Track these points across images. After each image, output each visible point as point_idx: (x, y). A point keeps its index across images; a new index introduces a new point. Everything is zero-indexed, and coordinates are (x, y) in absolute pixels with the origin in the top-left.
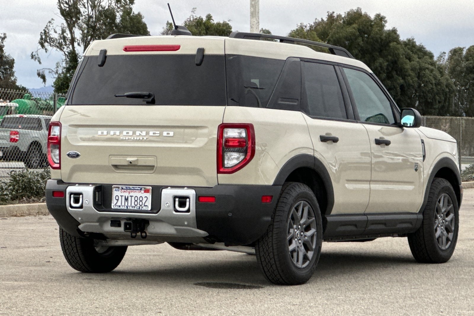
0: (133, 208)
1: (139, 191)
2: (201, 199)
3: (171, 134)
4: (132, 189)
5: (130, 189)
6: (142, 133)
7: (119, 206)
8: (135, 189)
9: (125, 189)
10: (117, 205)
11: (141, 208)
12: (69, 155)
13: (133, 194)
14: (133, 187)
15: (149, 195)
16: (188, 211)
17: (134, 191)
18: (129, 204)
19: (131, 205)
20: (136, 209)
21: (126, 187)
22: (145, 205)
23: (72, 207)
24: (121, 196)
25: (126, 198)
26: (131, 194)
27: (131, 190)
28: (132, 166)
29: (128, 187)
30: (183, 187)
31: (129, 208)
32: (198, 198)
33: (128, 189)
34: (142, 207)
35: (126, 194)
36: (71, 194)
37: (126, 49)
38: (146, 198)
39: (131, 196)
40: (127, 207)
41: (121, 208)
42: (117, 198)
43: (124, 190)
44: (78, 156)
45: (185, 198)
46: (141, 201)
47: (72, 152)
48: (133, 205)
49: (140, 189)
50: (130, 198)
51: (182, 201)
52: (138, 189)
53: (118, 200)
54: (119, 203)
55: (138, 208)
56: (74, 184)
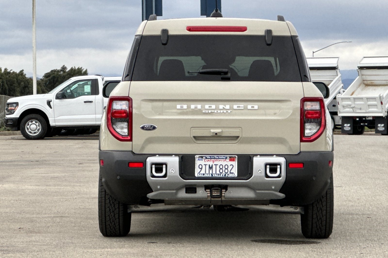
0: (218, 175)
1: (224, 160)
2: (290, 165)
3: (256, 107)
4: (217, 158)
5: (214, 158)
6: (226, 107)
7: (204, 174)
8: (220, 158)
9: (209, 158)
10: (200, 173)
11: (226, 175)
12: (143, 128)
13: (219, 163)
14: (217, 157)
15: (235, 164)
16: (279, 177)
17: (219, 160)
18: (214, 172)
19: (216, 172)
20: (221, 176)
21: (211, 157)
22: (231, 172)
23: (153, 176)
24: (204, 165)
25: (211, 166)
26: (216, 163)
27: (215, 160)
28: (217, 137)
29: (213, 156)
30: (272, 155)
31: (214, 175)
32: (288, 164)
33: (213, 158)
34: (228, 174)
35: (211, 163)
36: (152, 164)
37: (190, 29)
38: (232, 166)
39: (216, 165)
40: (212, 175)
41: (206, 175)
42: (201, 167)
43: (208, 160)
44: (154, 128)
45: (276, 164)
46: (227, 169)
47: (146, 125)
48: (218, 172)
49: (225, 158)
50: (214, 167)
51: (273, 167)
52: (223, 158)
53: (201, 169)
54: (203, 172)
55: (224, 175)
56: (154, 155)
